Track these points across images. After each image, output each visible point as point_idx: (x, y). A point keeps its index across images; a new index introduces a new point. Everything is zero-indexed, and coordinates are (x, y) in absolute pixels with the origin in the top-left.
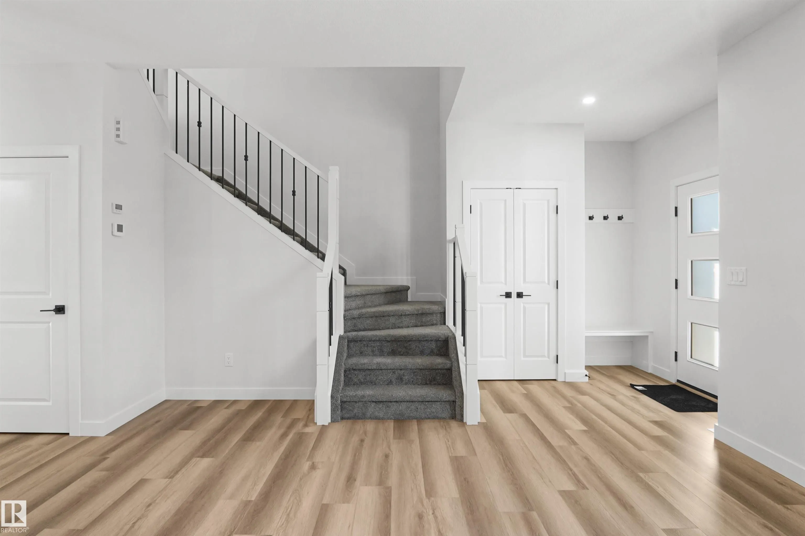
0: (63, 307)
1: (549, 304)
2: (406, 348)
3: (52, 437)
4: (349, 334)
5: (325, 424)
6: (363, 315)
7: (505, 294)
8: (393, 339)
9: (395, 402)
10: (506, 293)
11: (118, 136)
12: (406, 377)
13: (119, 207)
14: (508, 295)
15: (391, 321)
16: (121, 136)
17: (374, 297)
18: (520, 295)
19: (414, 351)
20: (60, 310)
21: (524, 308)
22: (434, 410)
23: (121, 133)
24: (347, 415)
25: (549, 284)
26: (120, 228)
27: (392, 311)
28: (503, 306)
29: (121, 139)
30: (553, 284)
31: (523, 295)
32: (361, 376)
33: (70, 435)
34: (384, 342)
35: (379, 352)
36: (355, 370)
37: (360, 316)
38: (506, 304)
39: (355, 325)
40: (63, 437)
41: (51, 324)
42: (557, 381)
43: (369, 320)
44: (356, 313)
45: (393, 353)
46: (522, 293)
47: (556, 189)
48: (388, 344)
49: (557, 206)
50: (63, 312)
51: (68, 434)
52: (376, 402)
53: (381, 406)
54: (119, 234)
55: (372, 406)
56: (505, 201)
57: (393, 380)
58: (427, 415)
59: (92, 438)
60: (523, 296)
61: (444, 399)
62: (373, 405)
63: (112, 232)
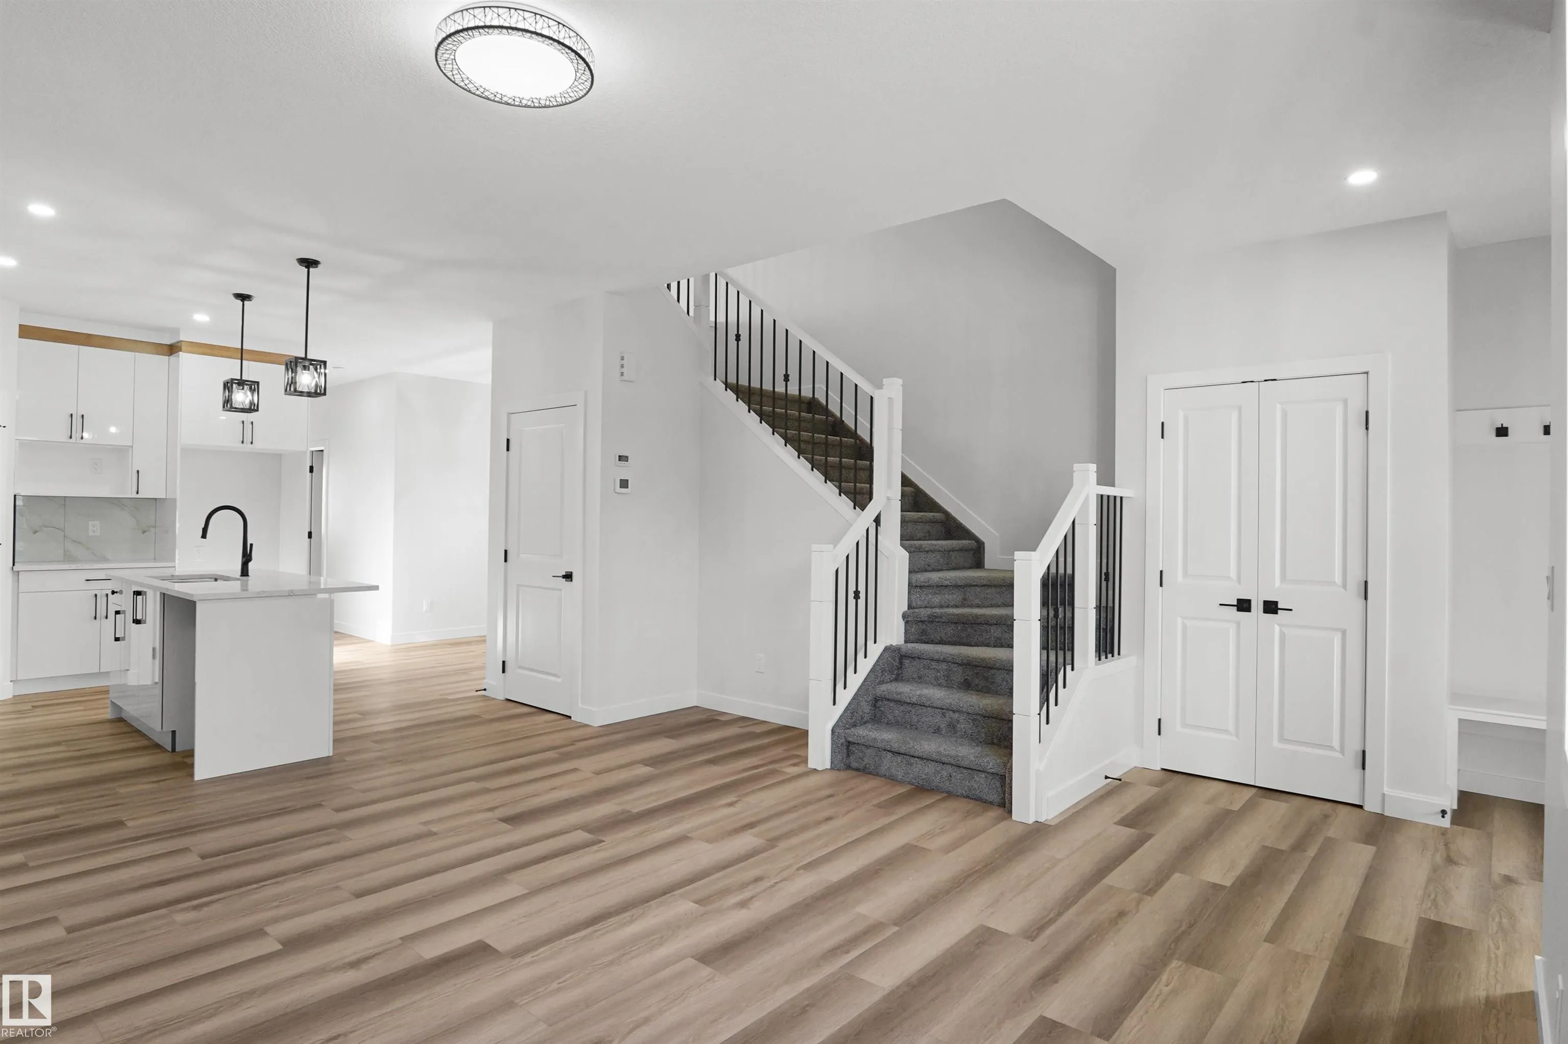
0: (570, 573)
1: (1344, 633)
2: (986, 679)
3: (559, 717)
4: (910, 645)
5: (817, 769)
6: (936, 617)
7: (1235, 603)
8: (965, 662)
9: (918, 758)
10: (1238, 600)
11: (622, 374)
12: (963, 726)
13: (623, 458)
14: (1243, 605)
15: (992, 633)
16: (625, 374)
17: (989, 591)
18: (1271, 607)
19: (998, 686)
20: (568, 576)
21: (1283, 636)
22: (976, 786)
23: (624, 370)
24: (854, 765)
25: (1344, 586)
26: (624, 484)
27: (992, 616)
28: (1232, 629)
29: (625, 378)
30: (1358, 589)
31: (1279, 607)
32: (898, 711)
33: (572, 719)
34: (953, 665)
35: (946, 681)
36: (888, 700)
37: (932, 619)
38: (1238, 624)
39: (924, 632)
40: (566, 719)
41: (563, 592)
42: (1364, 810)
43: (950, 627)
44: (924, 613)
45: (967, 686)
46: (1276, 603)
47: (1367, 373)
48: (959, 670)
49: (1367, 413)
50: (570, 579)
51: (570, 717)
52: (893, 752)
53: (899, 759)
54: (624, 490)
55: (888, 757)
56: (1240, 409)
57: (943, 726)
58: (966, 791)
59: (587, 725)
60: (1279, 611)
61: (988, 768)
62: (889, 755)
63: (614, 489)
